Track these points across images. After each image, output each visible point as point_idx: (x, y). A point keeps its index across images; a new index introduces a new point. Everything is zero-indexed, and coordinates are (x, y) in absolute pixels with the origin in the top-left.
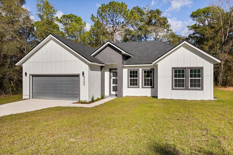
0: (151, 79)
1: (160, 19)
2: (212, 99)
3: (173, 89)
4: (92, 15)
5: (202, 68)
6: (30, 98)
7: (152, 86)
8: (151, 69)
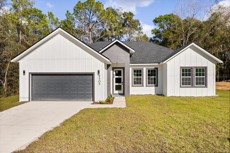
0: (155, 78)
1: (135, 21)
2: (215, 95)
3: (181, 87)
4: (68, 12)
5: (206, 68)
6: (29, 101)
7: (156, 85)
8: (155, 68)
